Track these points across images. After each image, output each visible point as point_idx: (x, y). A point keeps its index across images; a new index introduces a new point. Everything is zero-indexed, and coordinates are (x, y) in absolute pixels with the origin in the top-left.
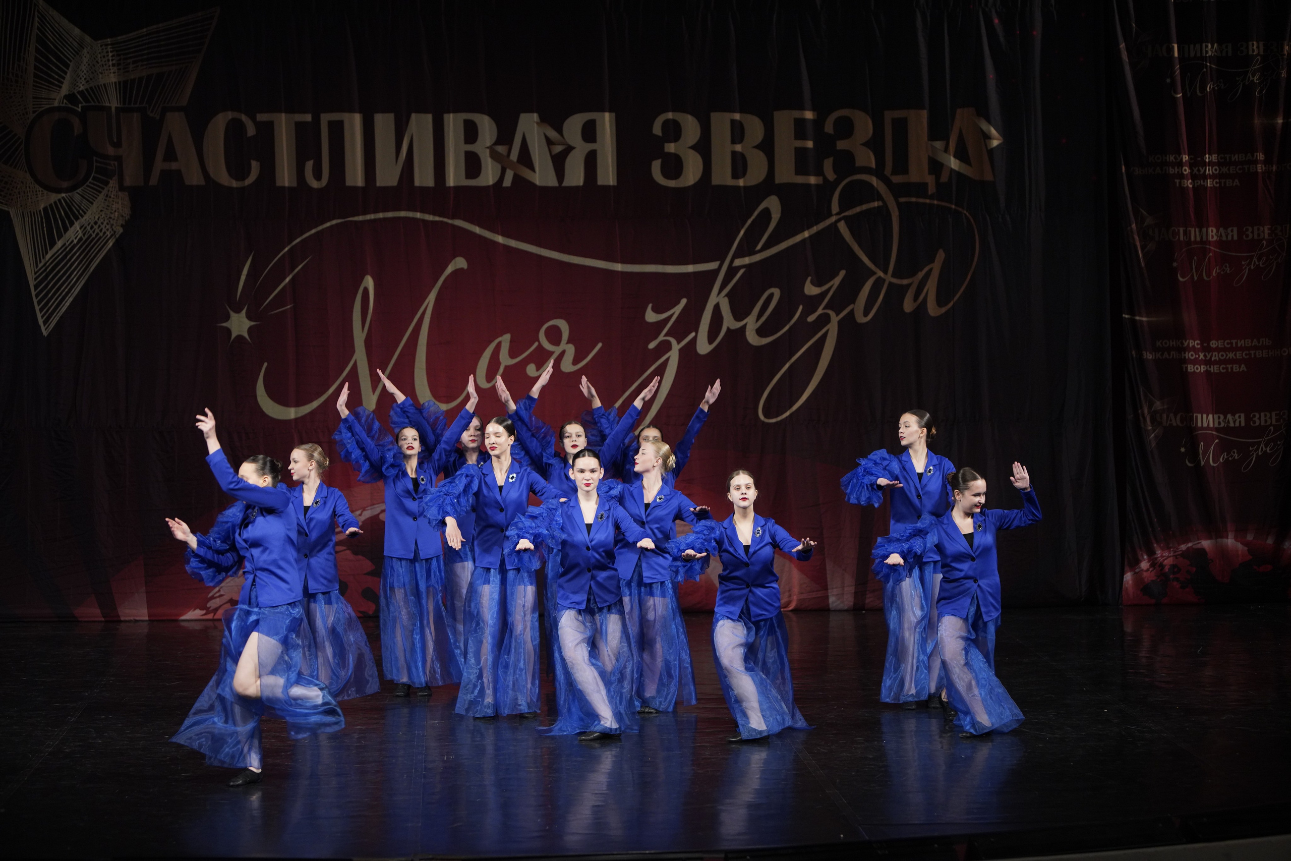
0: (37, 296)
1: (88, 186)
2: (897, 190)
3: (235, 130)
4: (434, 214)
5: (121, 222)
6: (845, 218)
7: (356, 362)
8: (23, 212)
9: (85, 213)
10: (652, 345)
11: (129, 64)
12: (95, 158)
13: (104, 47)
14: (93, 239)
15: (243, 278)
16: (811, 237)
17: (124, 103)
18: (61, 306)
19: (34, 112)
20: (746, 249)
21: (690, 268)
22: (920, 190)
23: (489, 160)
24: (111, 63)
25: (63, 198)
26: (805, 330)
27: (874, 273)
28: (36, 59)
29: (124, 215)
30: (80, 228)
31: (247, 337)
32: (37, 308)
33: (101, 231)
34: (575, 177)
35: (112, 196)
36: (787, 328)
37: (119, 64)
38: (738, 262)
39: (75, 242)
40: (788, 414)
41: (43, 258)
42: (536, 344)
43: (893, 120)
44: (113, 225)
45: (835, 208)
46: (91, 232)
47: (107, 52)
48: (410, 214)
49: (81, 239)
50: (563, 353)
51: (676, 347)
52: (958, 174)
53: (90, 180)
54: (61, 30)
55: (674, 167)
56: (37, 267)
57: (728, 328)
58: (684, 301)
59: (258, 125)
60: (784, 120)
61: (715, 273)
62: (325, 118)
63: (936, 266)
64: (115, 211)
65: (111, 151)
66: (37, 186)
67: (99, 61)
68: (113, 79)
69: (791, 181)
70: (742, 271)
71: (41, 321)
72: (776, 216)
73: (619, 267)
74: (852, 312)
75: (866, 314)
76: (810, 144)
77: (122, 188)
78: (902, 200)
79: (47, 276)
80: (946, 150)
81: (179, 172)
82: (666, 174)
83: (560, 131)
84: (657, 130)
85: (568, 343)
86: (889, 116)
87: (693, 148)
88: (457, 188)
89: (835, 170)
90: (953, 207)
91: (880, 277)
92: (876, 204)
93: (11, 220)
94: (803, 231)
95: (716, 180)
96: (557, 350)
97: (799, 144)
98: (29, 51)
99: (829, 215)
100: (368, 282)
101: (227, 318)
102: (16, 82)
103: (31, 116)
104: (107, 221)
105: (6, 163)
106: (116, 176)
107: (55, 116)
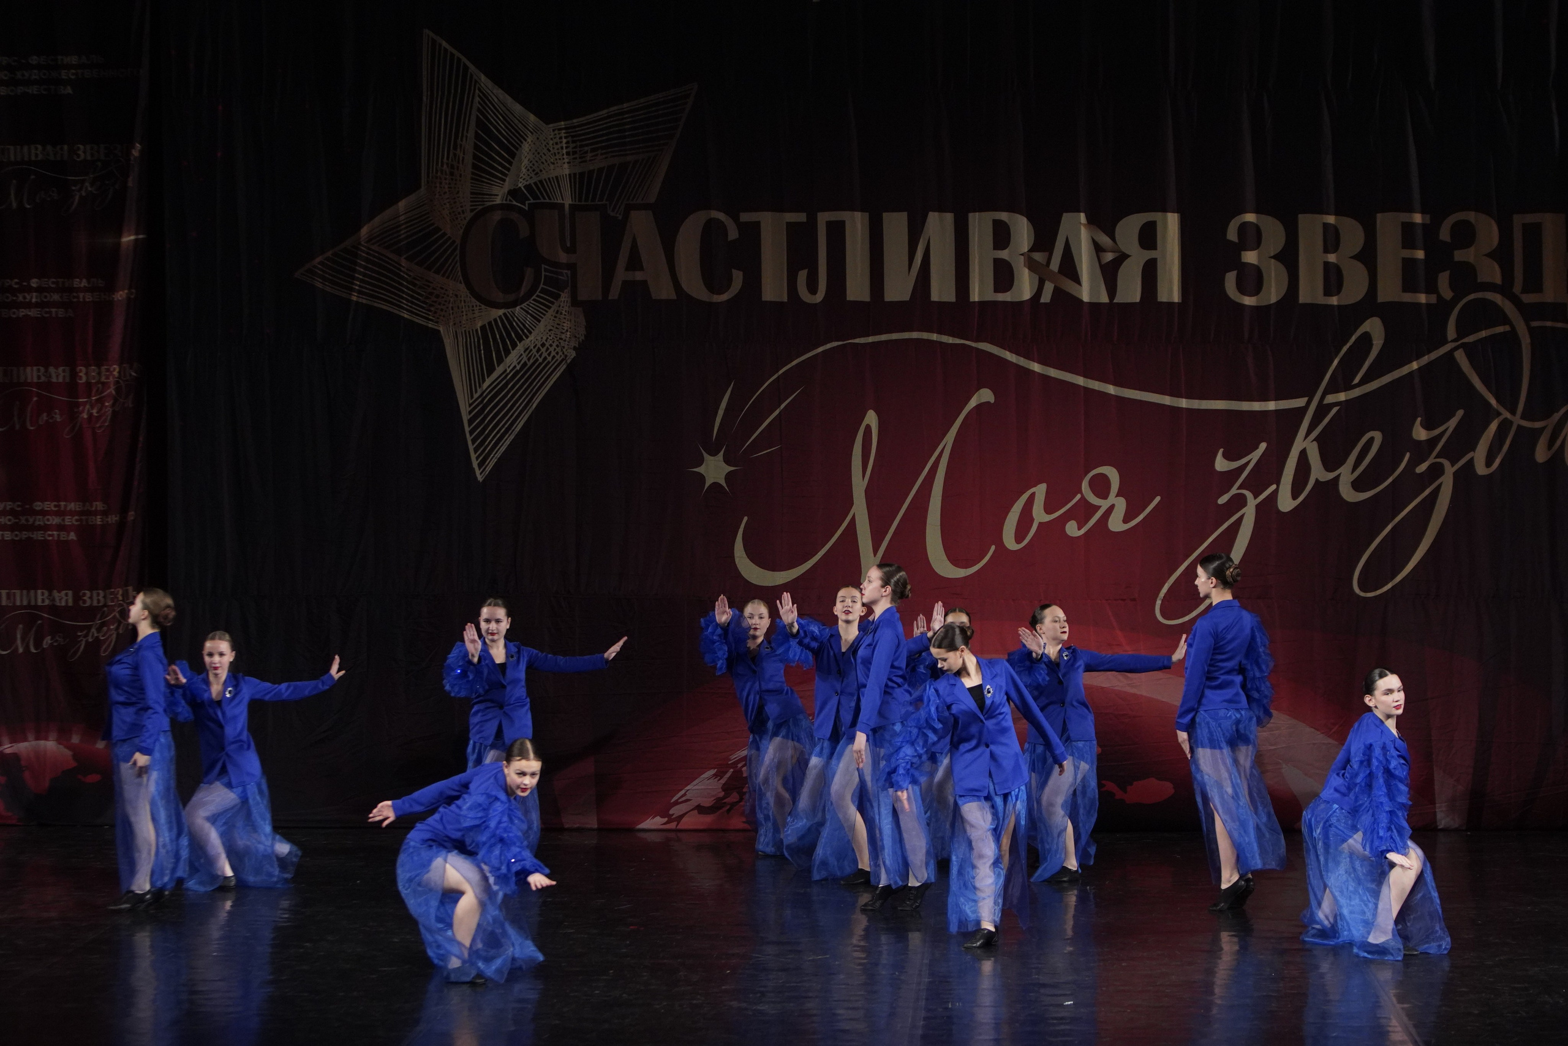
0: (471, 433)
1: (534, 300)
2: (1529, 312)
3: (711, 232)
4: (953, 336)
5: (574, 343)
6: (1463, 346)
7: (854, 516)
8: (456, 332)
9: (530, 332)
10: (1223, 500)
11: (586, 152)
12: (543, 266)
13: (556, 132)
14: (540, 364)
15: (721, 413)
16: (1420, 369)
17: (580, 200)
18: (500, 445)
19: (472, 211)
20: (1343, 381)
21: (1271, 406)
22: (1557, 311)
23: (1026, 271)
24: (565, 151)
25: (504, 314)
26: (1412, 483)
27: (1499, 414)
28: (476, 147)
29: (578, 336)
30: (525, 352)
31: (724, 485)
32: (471, 448)
33: (549, 354)
34: (1131, 291)
35: (564, 312)
36: (1390, 480)
37: (574, 153)
38: (1330, 399)
39: (518, 367)
40: (1389, 586)
41: (480, 387)
42: (1079, 496)
43: (1524, 225)
44: (564, 347)
45: (1451, 332)
46: (537, 356)
47: (561, 138)
48: (925, 336)
49: (525, 364)
50: (1112, 507)
51: (1252, 503)
53: (537, 293)
54: (507, 112)
55: (1252, 280)
56: (472, 397)
57: (1317, 480)
58: (1263, 446)
59: (741, 226)
60: (1388, 224)
61: (1301, 412)
62: (823, 218)
64: (567, 331)
65: (563, 258)
66: (473, 300)
67: (551, 149)
68: (566, 170)
69: (1396, 300)
70: (1335, 410)
71: (475, 464)
72: (1378, 343)
73: (1184, 403)
74: (1471, 463)
75: (1489, 463)
76: (1420, 254)
77: (575, 302)
78: (1535, 324)
79: (483, 409)
81: (645, 283)
82: (1242, 289)
83: (1112, 237)
84: (1232, 235)
85: (1118, 495)
86: (1519, 220)
87: (1275, 257)
88: (983, 304)
89: (1452, 286)
91: (1506, 419)
92: (1500, 329)
93: (442, 341)
94: (1410, 362)
95: (1304, 297)
96: (1105, 504)
97: (1407, 253)
98: (467, 137)
99: (1444, 341)
100: (871, 418)
101: (700, 462)
102: (452, 174)
103: (469, 216)
104: (556, 343)
105: (437, 272)
106: (569, 288)
107: (497, 216)
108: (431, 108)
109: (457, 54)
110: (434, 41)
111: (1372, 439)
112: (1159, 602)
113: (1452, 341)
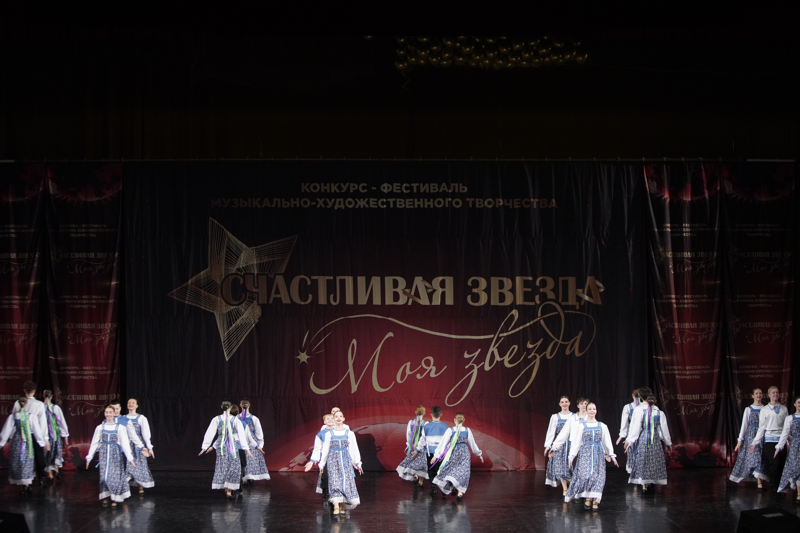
0: (224, 345)
1: (245, 303)
2: (564, 308)
3: (302, 283)
4: (380, 316)
5: (258, 317)
6: (543, 318)
7: (349, 373)
8: (220, 314)
9: (244, 314)
10: (467, 367)
11: (262, 257)
12: (248, 293)
13: (252, 250)
14: (247, 324)
15: (305, 339)
16: (530, 326)
17: (260, 272)
18: (234, 349)
20: (505, 329)
21: (482, 337)
22: (573, 307)
23: (403, 295)
24: (255, 256)
25: (235, 308)
26: (527, 362)
27: (555, 340)
28: (226, 255)
29: (259, 315)
30: (242, 320)
31: (306, 362)
32: (224, 350)
33: (250, 321)
34: (437, 301)
35: (254, 307)
36: (520, 361)
37: (258, 257)
38: (501, 335)
39: (240, 325)
40: (520, 394)
41: (227, 331)
42: (421, 366)
43: (562, 280)
44: (254, 318)
45: (539, 314)
46: (246, 321)
47: (254, 252)
48: (371, 315)
49: (242, 324)
50: (431, 369)
51: (476, 368)
52: (588, 302)
53: (246, 301)
54: (236, 243)
55: (476, 298)
56: (225, 334)
57: (497, 361)
58: (479, 350)
59: (312, 281)
60: (519, 280)
61: (493, 339)
62: (338, 278)
63: (579, 337)
64: (256, 313)
65: (255, 290)
66: (225, 303)
67: (250, 255)
68: (255, 262)
69: (522, 304)
70: (503, 338)
71: (226, 355)
72: (516, 317)
73: (454, 337)
74: (545, 355)
75: (551, 355)
76: (530, 290)
77: (258, 304)
78: (566, 312)
79: (229, 337)
80: (583, 293)
81: (280, 298)
82: (473, 301)
83: (431, 283)
84: (469, 283)
85: (433, 366)
86: (561, 279)
87: (484, 291)
88: (390, 305)
89: (540, 300)
90: (586, 314)
91: (556, 341)
92: (554, 313)
93: (215, 316)
94: (527, 323)
95: (492, 303)
96: (429, 369)
97: (525, 290)
98: (223, 251)
99: (538, 317)
100: (354, 342)
101: (298, 355)
102: (218, 263)
103: (224, 276)
104: (252, 317)
105: (213, 294)
106: (256, 300)
107: (234, 276)
108: (212, 242)
109: (220, 225)
110: (213, 221)
111: (514, 348)
112: (446, 399)
113: (540, 317)
